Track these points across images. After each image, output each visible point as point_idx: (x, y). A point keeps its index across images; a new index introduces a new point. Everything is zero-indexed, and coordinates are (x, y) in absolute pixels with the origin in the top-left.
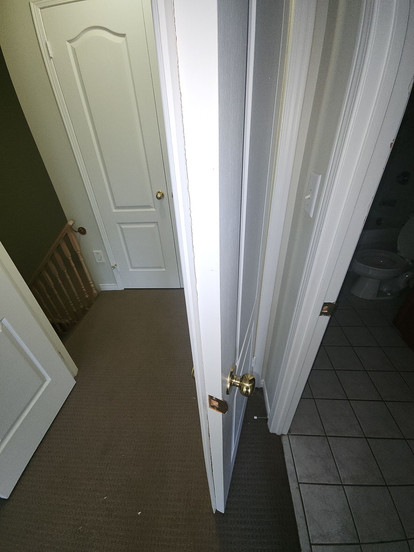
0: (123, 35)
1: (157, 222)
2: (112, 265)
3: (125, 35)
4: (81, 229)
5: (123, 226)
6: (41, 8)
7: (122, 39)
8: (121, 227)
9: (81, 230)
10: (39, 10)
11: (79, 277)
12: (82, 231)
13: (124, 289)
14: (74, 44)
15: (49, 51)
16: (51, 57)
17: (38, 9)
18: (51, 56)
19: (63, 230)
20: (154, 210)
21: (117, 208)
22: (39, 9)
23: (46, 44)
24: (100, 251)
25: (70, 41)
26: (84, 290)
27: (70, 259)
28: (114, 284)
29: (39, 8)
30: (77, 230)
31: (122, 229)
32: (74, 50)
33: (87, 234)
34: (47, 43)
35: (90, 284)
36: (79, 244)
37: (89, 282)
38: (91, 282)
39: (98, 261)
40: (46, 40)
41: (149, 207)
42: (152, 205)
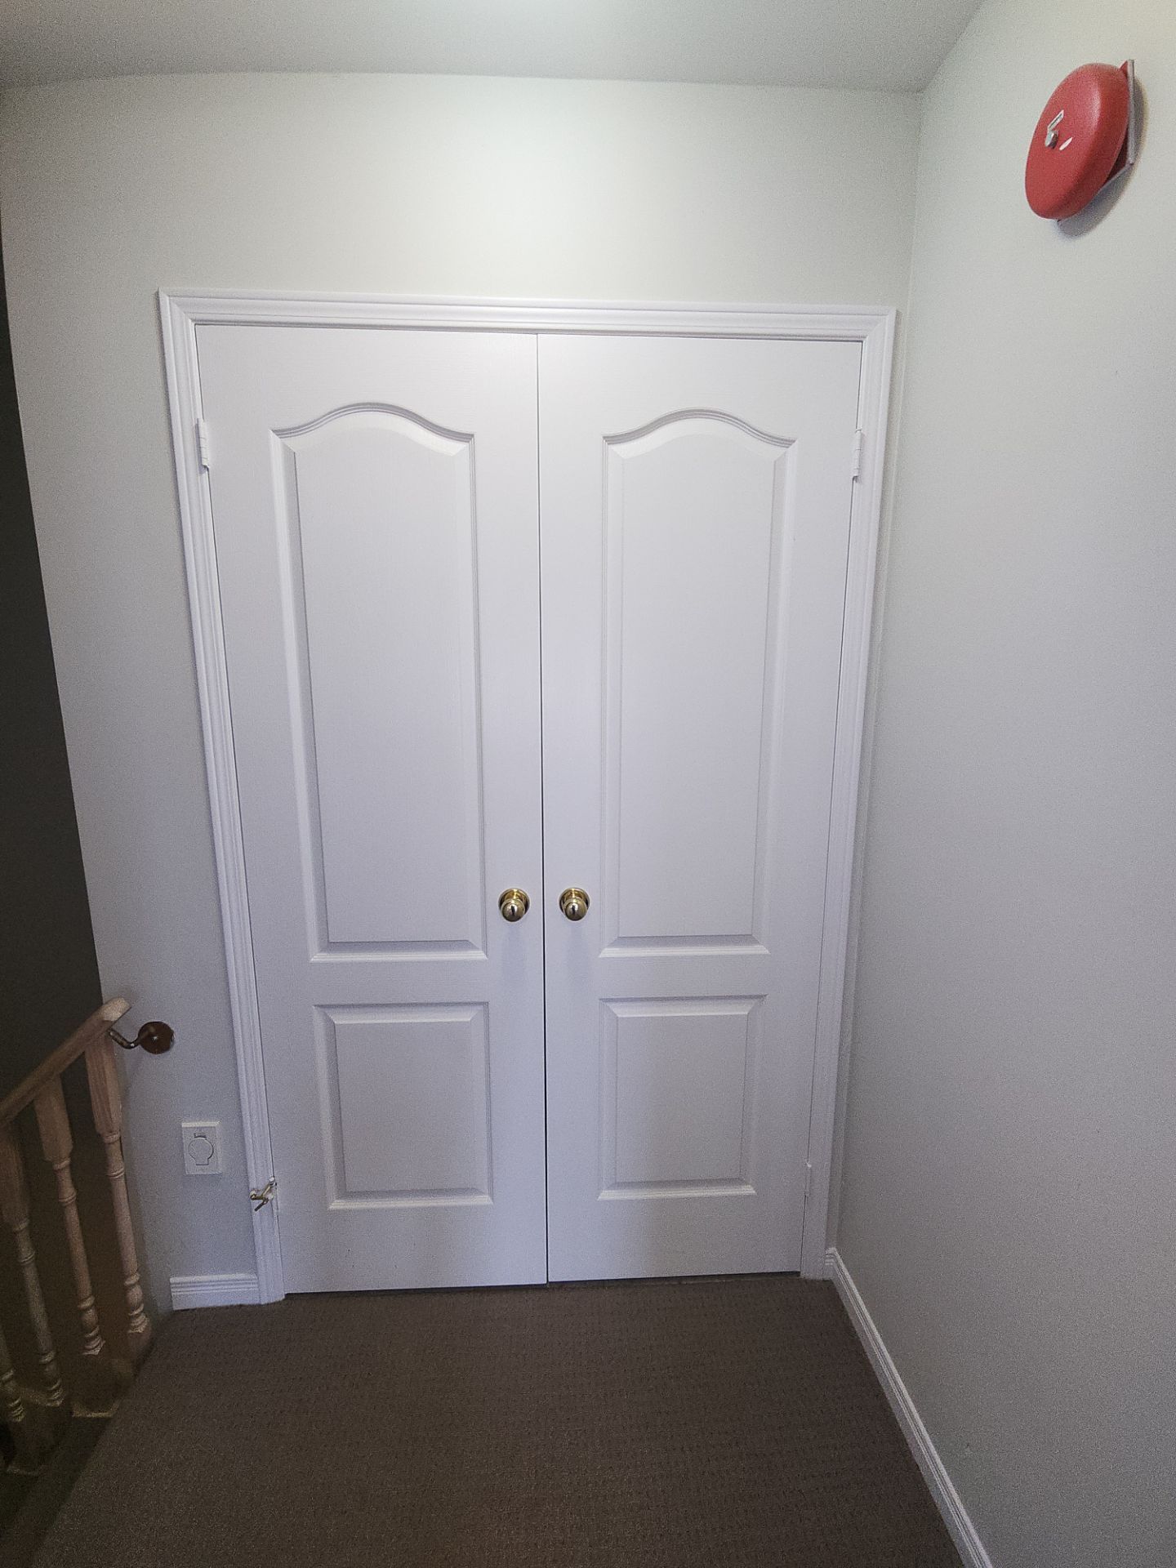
0: (467, 437)
1: (485, 1004)
2: (253, 1184)
3: (472, 435)
4: (152, 1030)
5: (341, 1019)
6: (199, 323)
7: (460, 447)
8: (330, 1020)
9: (151, 1036)
10: (191, 325)
11: (79, 1250)
12: (157, 1038)
13: (284, 1297)
14: (294, 443)
15: (203, 450)
16: (205, 467)
17: (187, 323)
18: (205, 464)
19: (68, 1046)
20: (479, 955)
21: (330, 945)
22: (190, 321)
23: (197, 427)
24: (216, 1124)
25: (280, 433)
26: (90, 1316)
27: (60, 1170)
28: (241, 1276)
29: (193, 320)
30: (131, 1036)
31: (332, 1029)
32: (291, 459)
33: (174, 1049)
34: (202, 425)
35: (126, 1289)
36: (125, 1096)
37: (125, 1278)
38: (134, 1279)
39: (192, 1169)
40: (200, 416)
41: (464, 944)
42: (475, 937)
